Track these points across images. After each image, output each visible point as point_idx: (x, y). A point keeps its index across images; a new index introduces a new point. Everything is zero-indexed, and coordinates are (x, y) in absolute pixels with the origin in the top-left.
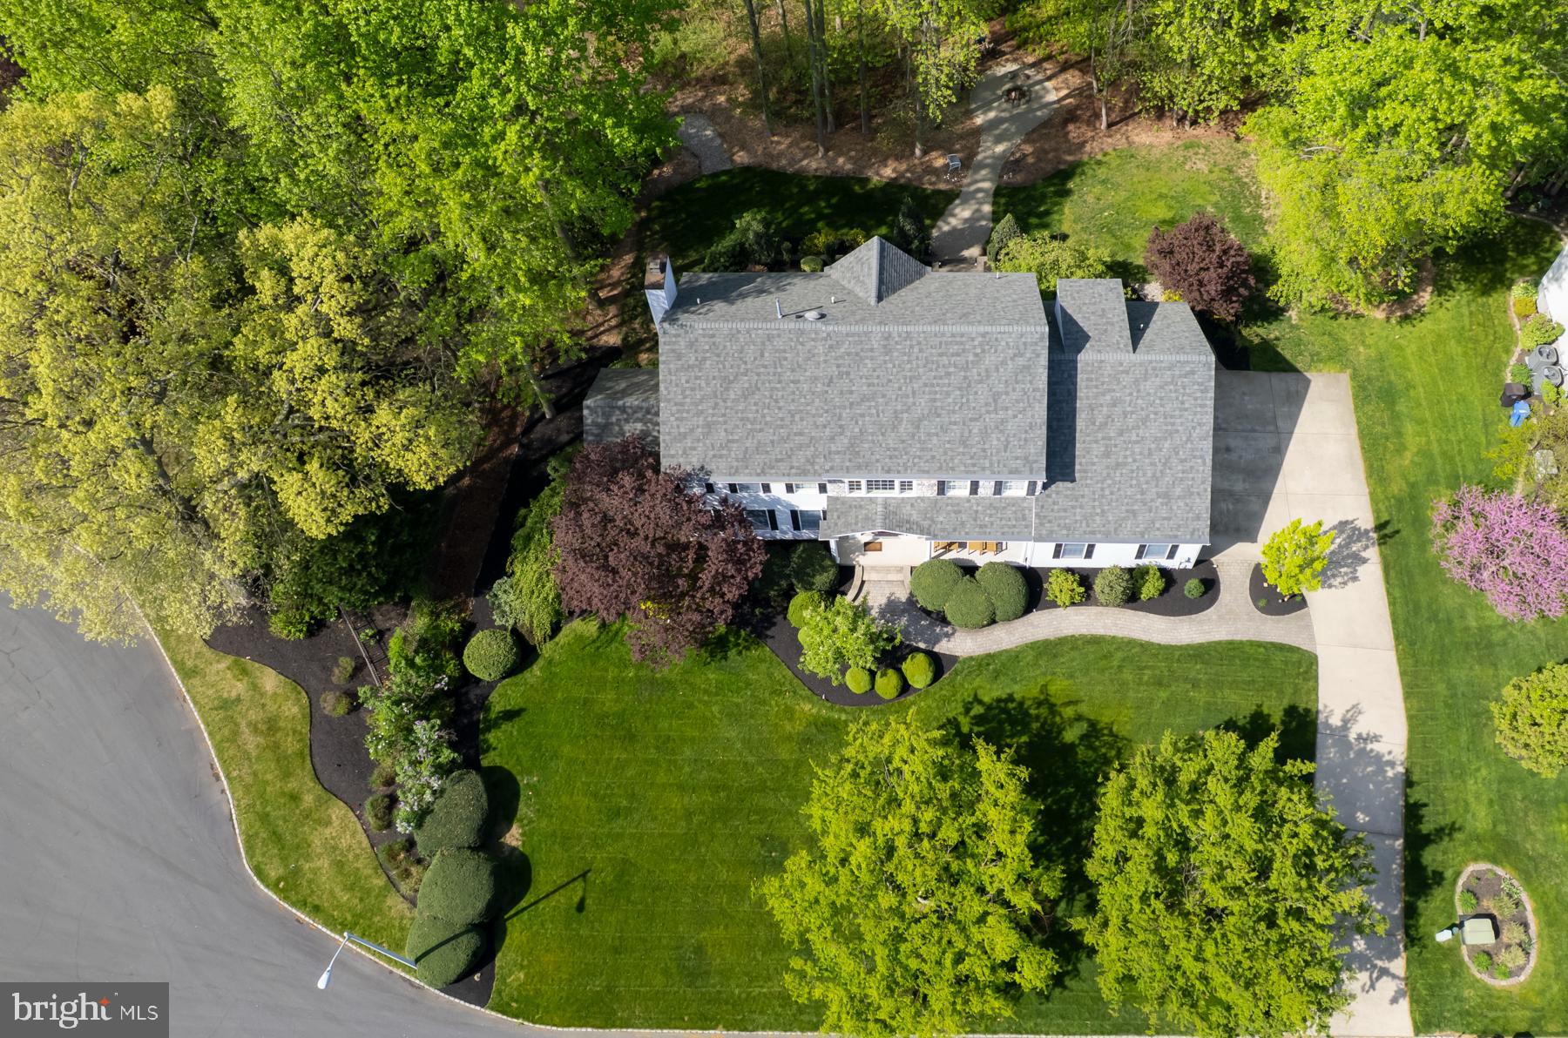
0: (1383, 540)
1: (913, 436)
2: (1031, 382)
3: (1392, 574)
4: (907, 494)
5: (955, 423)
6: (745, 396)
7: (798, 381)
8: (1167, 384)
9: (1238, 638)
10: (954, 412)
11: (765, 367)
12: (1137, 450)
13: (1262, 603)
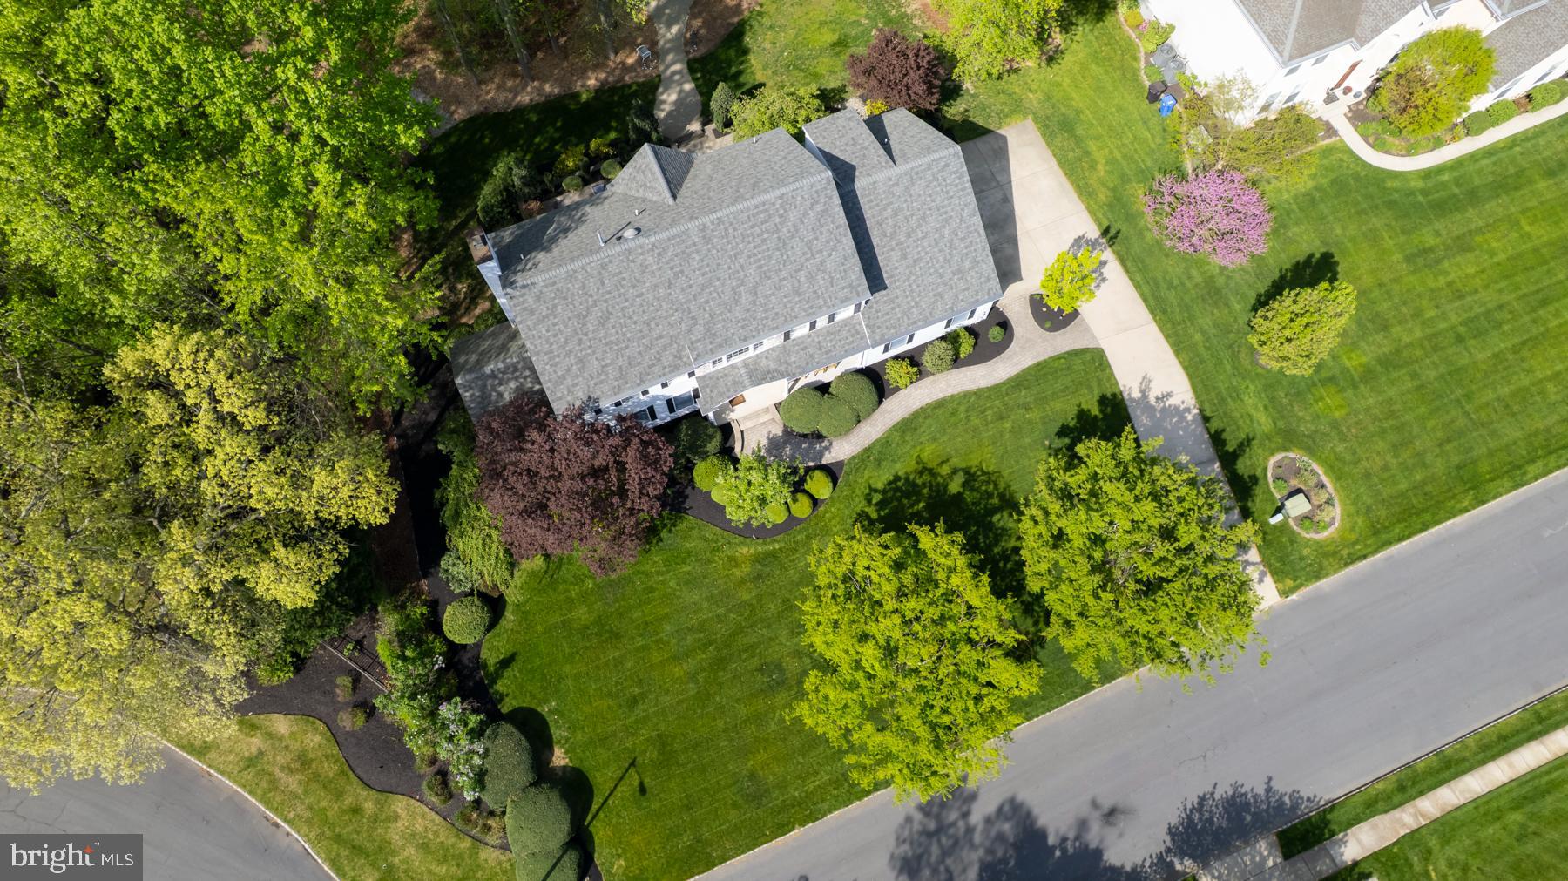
0: (1112, 241)
1: (754, 302)
2: (833, 222)
3: (1129, 264)
4: (760, 350)
5: (784, 279)
6: (602, 323)
7: (642, 294)
8: (930, 182)
9: (1041, 358)
10: (780, 270)
11: (609, 292)
12: (926, 244)
13: (1048, 325)
